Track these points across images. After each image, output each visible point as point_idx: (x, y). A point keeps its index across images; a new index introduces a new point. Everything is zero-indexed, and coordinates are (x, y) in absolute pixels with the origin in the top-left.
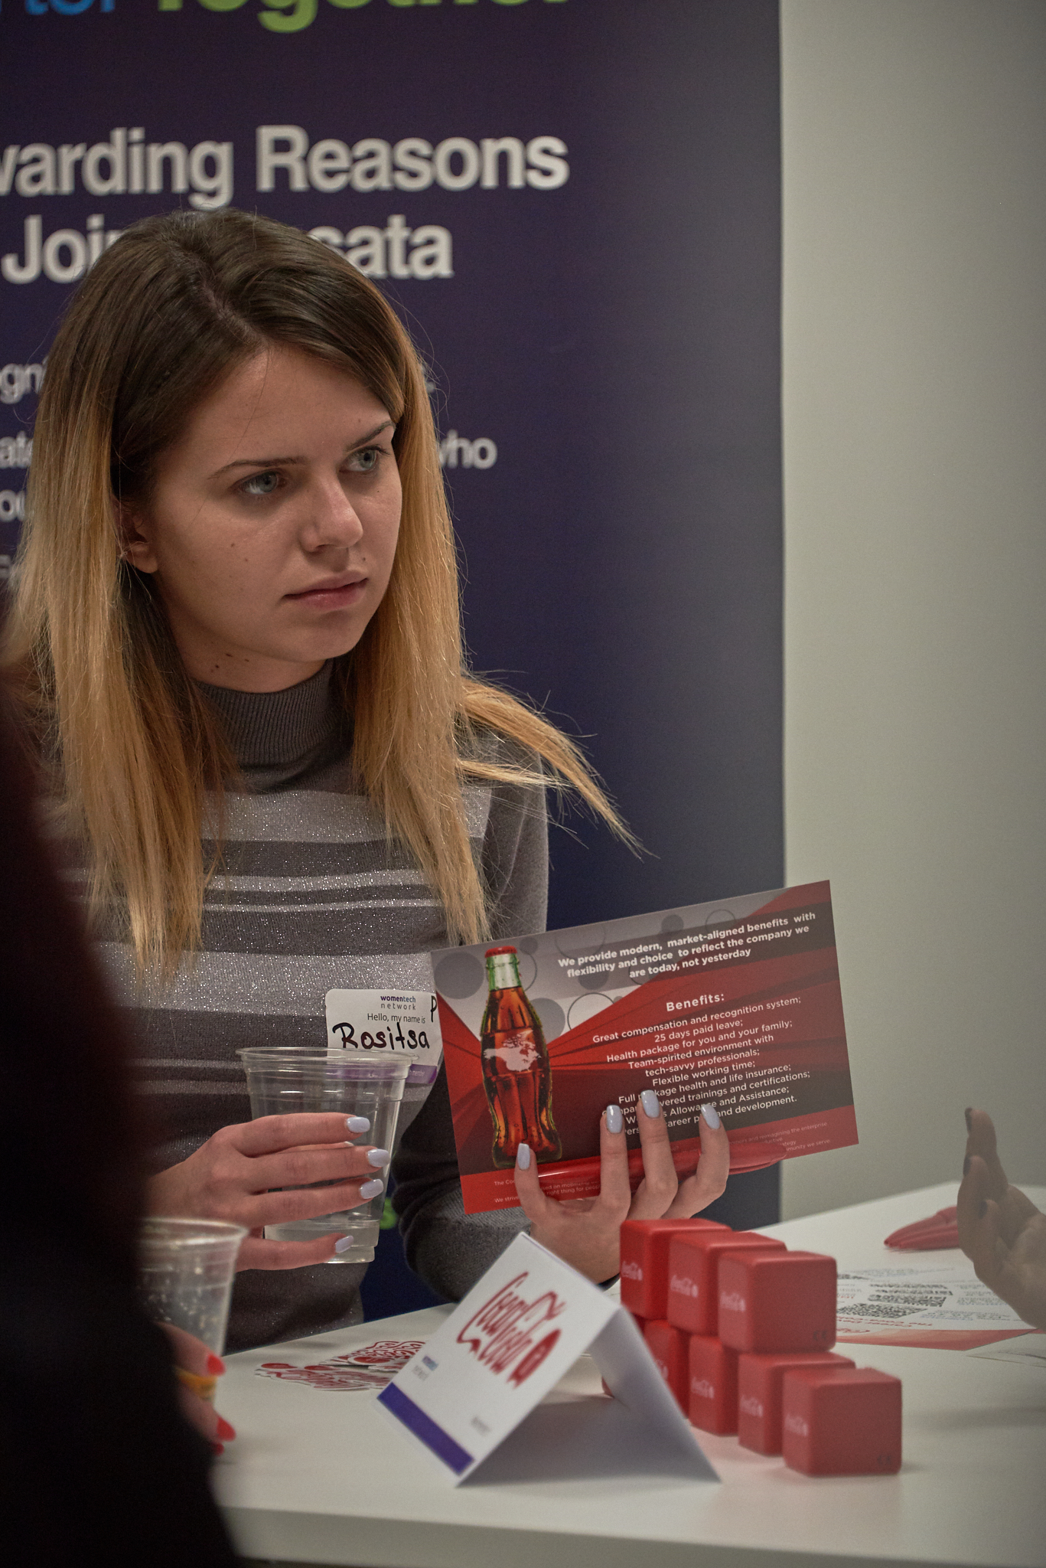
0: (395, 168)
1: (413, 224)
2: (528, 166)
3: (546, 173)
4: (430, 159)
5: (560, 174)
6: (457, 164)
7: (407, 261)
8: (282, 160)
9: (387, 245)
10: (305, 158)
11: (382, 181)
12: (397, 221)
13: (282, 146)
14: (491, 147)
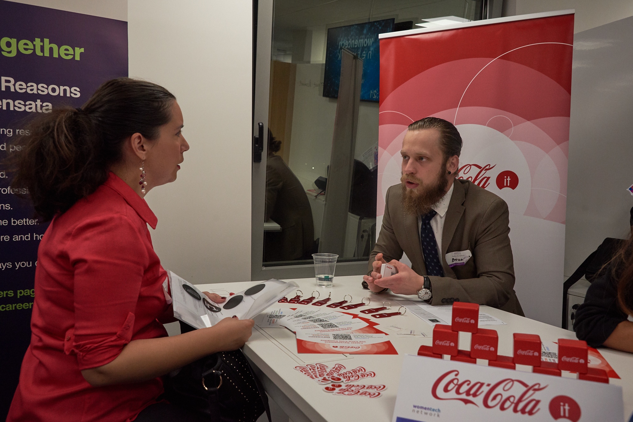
0: (38, 89)
1: (42, 102)
2: (71, 92)
3: (76, 94)
4: (47, 89)
5: (79, 95)
6: (54, 90)
7: (41, 109)
8: (7, 84)
9: (36, 105)
10: (14, 85)
11: (35, 92)
12: (39, 101)
13: (8, 81)
14: (62, 88)
